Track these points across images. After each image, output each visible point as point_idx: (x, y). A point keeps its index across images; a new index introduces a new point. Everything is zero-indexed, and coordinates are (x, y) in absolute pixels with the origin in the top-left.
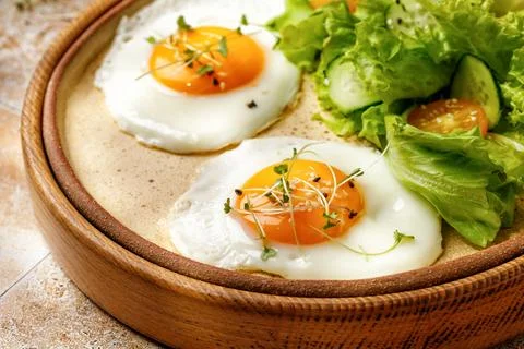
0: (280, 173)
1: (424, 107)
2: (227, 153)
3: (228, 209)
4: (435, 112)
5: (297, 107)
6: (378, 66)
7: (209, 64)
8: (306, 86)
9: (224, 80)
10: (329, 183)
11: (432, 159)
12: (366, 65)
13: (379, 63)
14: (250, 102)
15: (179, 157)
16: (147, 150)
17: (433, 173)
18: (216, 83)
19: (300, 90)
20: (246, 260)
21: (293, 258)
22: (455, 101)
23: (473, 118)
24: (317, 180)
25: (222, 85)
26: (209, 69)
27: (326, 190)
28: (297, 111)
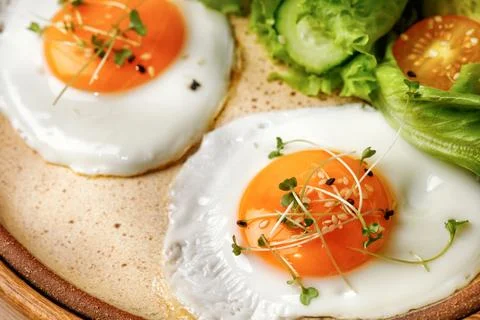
0: (287, 189)
1: (405, 37)
2: (192, 160)
3: (238, 250)
4: (422, 40)
5: (243, 69)
6: (344, 13)
7: (126, 47)
8: (240, 34)
9: (150, 62)
10: (345, 181)
11: (464, 122)
12: (330, 16)
13: (343, 8)
14: (190, 82)
15: (136, 181)
16: (91, 181)
17: (471, 139)
18: (143, 70)
19: (237, 43)
20: (283, 309)
21: (340, 292)
22: (438, 19)
23: (474, 41)
24: (331, 182)
25: (151, 70)
26: (128, 54)
27: (348, 192)
28: (246, 74)
